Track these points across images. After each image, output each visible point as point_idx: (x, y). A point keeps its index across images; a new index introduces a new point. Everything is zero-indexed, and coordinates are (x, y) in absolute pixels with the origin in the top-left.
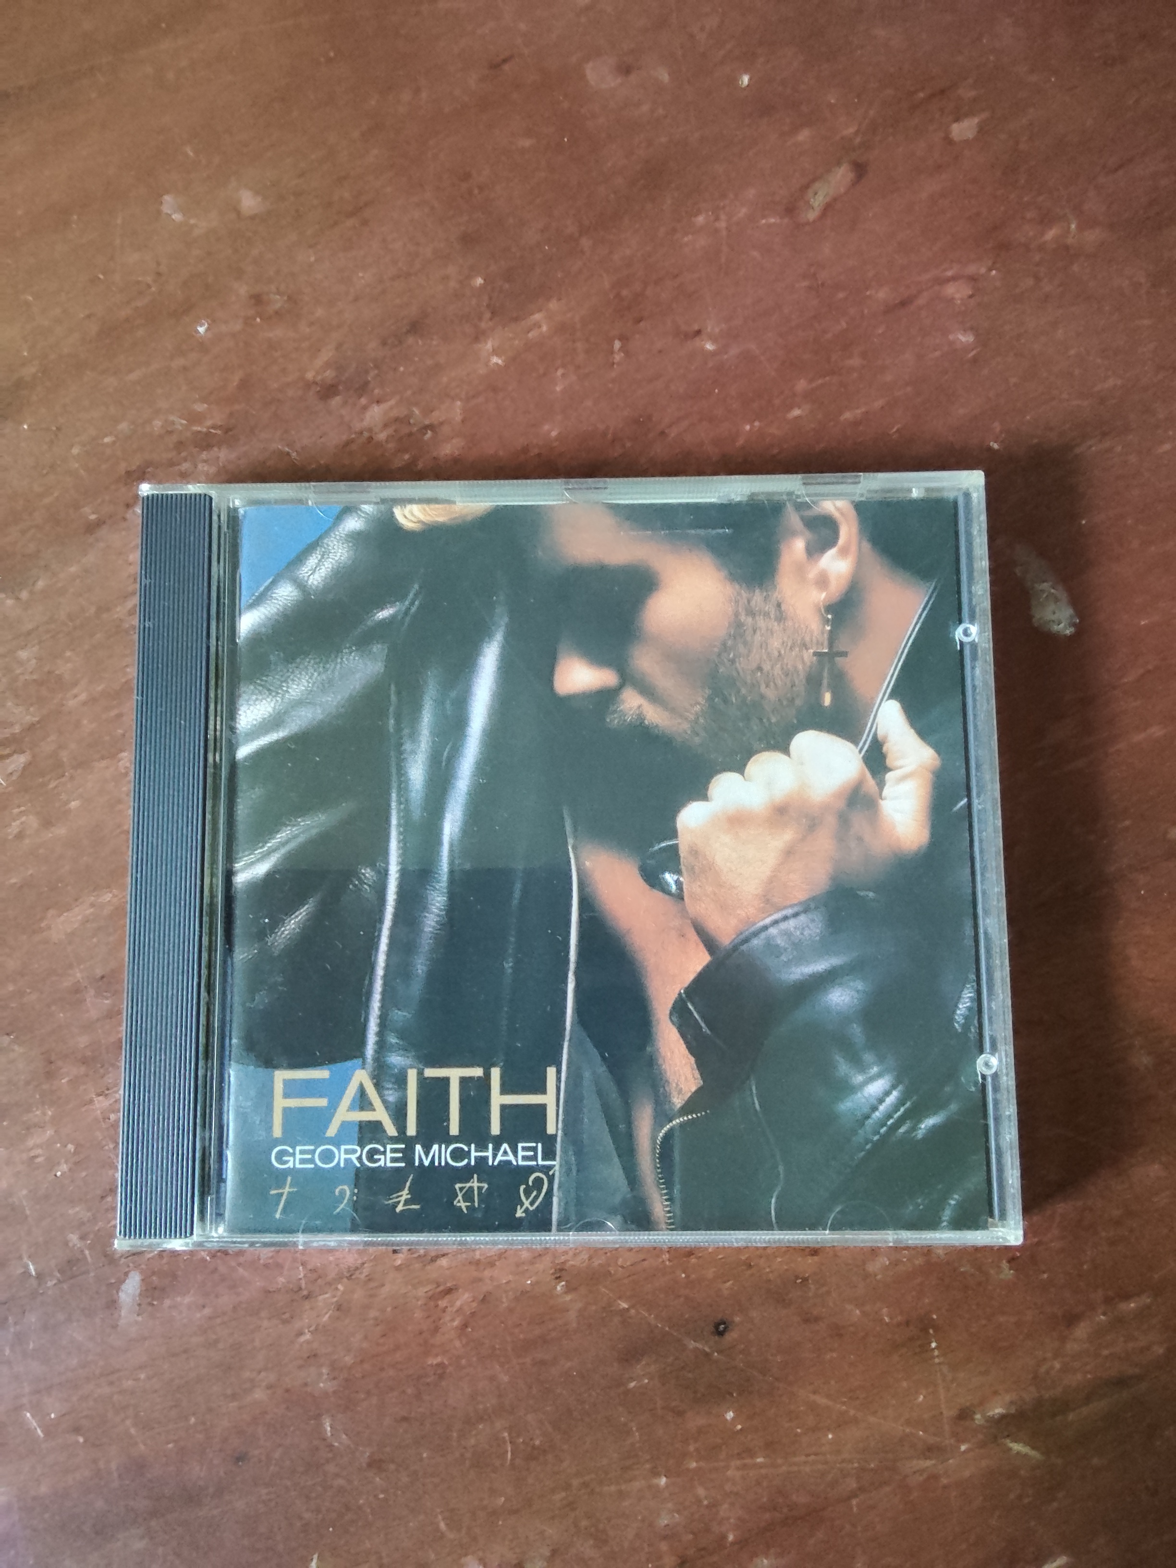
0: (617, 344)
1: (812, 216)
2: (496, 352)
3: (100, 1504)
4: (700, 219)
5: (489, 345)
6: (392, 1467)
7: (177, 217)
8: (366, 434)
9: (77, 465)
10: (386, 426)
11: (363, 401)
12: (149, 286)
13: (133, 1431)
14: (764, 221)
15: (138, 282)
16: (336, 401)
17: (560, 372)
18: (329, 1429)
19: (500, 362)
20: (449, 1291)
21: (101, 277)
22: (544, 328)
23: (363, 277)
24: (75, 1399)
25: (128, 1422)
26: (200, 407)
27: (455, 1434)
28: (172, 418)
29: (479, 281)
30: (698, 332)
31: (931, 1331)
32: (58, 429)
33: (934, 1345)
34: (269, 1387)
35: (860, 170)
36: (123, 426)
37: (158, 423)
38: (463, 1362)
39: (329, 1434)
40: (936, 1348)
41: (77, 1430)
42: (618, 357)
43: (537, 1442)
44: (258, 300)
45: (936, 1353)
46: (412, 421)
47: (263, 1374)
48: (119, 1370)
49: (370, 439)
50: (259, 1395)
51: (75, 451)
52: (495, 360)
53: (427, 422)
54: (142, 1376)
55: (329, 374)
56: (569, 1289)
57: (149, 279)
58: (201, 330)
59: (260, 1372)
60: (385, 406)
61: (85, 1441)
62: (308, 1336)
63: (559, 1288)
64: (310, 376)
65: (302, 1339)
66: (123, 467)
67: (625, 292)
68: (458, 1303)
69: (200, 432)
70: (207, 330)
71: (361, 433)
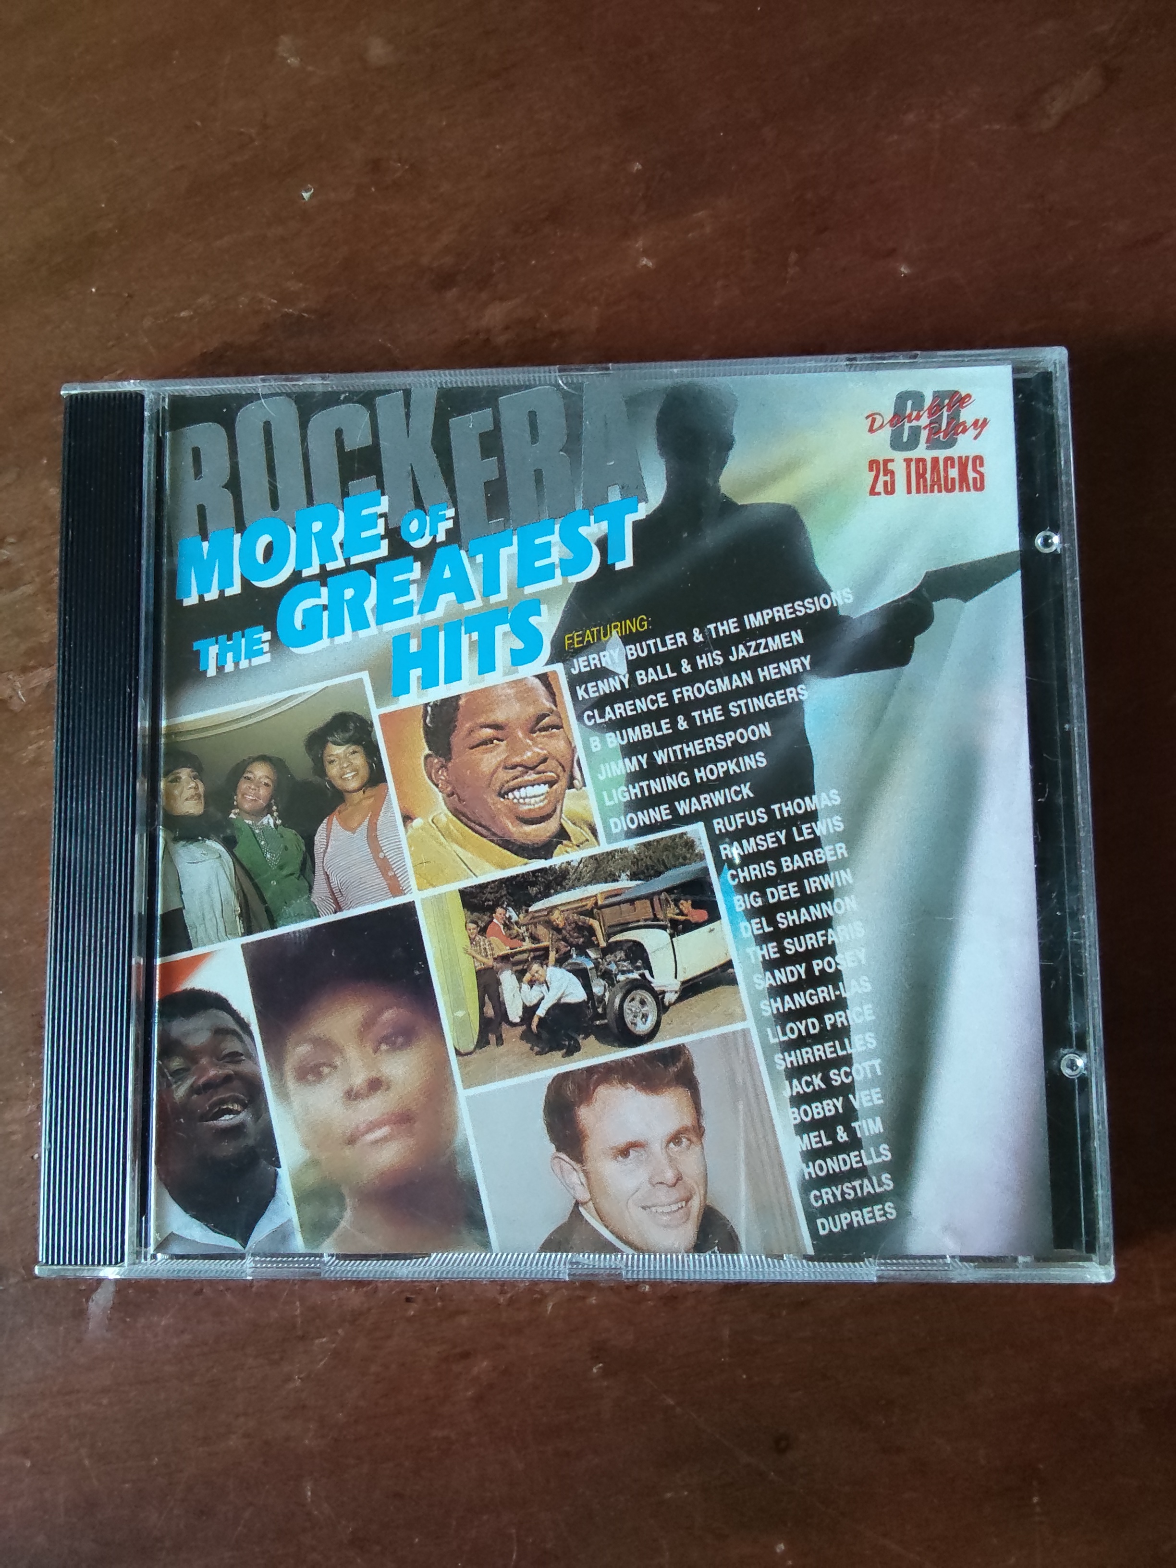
0: (793, 257)
1: (1046, 125)
2: (646, 253)
3: (40, 1539)
4: (911, 117)
5: (640, 244)
6: (377, 1548)
7: (293, 61)
8: (482, 336)
9: (146, 340)
10: (507, 328)
11: (484, 296)
12: (252, 140)
13: (87, 1462)
14: (987, 127)
15: (241, 133)
16: (452, 294)
17: (720, 283)
18: (309, 1493)
19: (650, 264)
20: (465, 1355)
21: (199, 123)
22: (708, 230)
23: (500, 150)
24: (25, 1415)
25: (83, 1451)
26: (294, 286)
27: (454, 1523)
28: (261, 295)
29: (637, 166)
30: (892, 253)
31: (1035, 1483)
32: (130, 296)
33: (1035, 1500)
34: (246, 1435)
35: (1110, 75)
36: (204, 300)
37: (243, 299)
38: (473, 1440)
39: (309, 1500)
40: (1038, 1503)
41: (25, 1452)
42: (792, 271)
43: (549, 1546)
44: (376, 166)
45: (1038, 1509)
46: (538, 325)
47: (242, 1419)
48: (78, 1391)
49: (487, 340)
50: (233, 1442)
51: (147, 323)
52: (645, 261)
53: (555, 328)
54: (105, 1401)
55: (448, 260)
56: (606, 1373)
57: (253, 131)
58: (306, 195)
59: (237, 1416)
60: (509, 304)
61: (33, 1466)
62: (298, 1383)
63: (595, 1370)
64: (425, 261)
65: (291, 1386)
66: (198, 348)
67: (809, 195)
68: (475, 1370)
69: (291, 315)
70: (311, 197)
71: (477, 334)
